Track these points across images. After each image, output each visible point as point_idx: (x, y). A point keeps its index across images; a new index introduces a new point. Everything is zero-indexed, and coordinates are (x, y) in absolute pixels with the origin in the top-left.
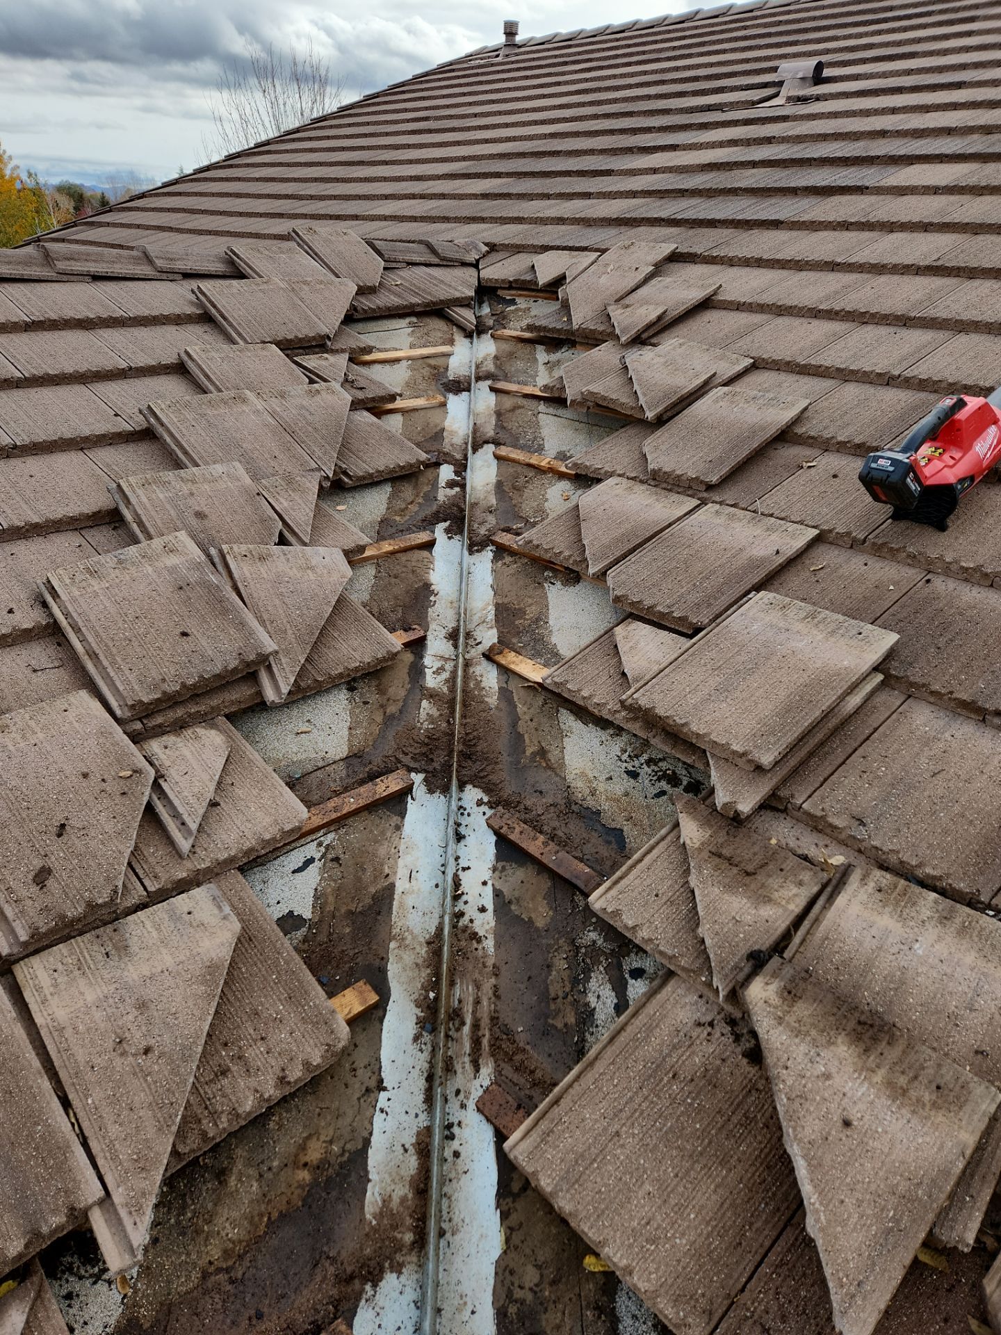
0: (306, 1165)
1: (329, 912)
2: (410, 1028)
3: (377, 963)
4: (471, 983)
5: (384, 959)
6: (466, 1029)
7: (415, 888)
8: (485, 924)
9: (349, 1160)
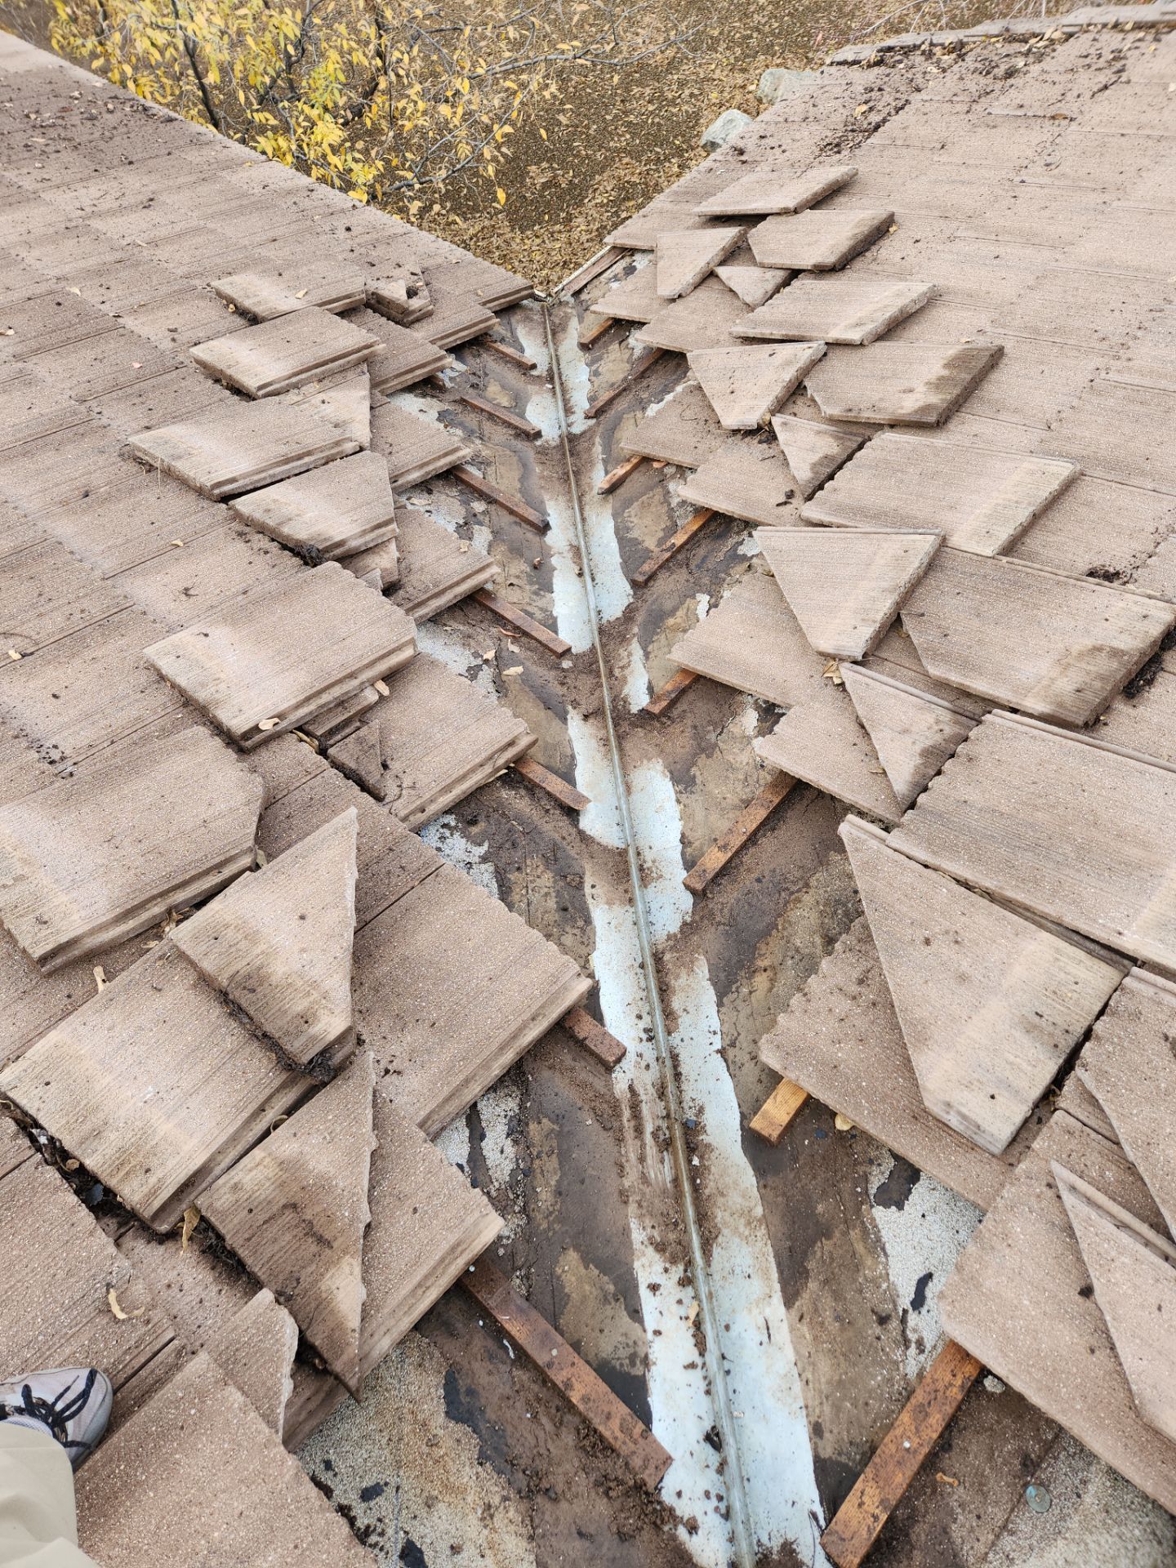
0: (765, 970)
1: (854, 1227)
2: (710, 1119)
3: (770, 1180)
4: (653, 1181)
5: (763, 1186)
6: (649, 1128)
7: (755, 1311)
8: (648, 1267)
9: (731, 987)
